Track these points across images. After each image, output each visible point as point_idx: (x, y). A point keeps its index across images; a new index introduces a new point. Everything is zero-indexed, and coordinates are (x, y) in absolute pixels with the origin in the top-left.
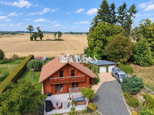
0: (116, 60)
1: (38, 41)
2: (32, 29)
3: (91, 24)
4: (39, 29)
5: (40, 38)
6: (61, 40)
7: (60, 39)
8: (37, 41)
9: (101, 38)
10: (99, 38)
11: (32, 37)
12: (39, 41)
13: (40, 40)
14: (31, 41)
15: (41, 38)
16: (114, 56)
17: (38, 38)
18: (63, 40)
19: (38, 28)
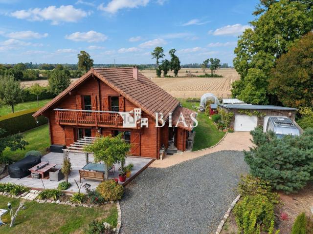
0: (298, 102)
1: (170, 77)
2: (160, 54)
3: (257, 13)
4: (175, 54)
5: (173, 71)
6: (216, 76)
7: (216, 73)
8: (167, 77)
9: (269, 44)
10: (264, 47)
11: (161, 70)
12: (172, 77)
13: (173, 75)
14: (157, 77)
15: (176, 73)
16: (292, 88)
17: (171, 73)
18: (221, 77)
19: (172, 53)
